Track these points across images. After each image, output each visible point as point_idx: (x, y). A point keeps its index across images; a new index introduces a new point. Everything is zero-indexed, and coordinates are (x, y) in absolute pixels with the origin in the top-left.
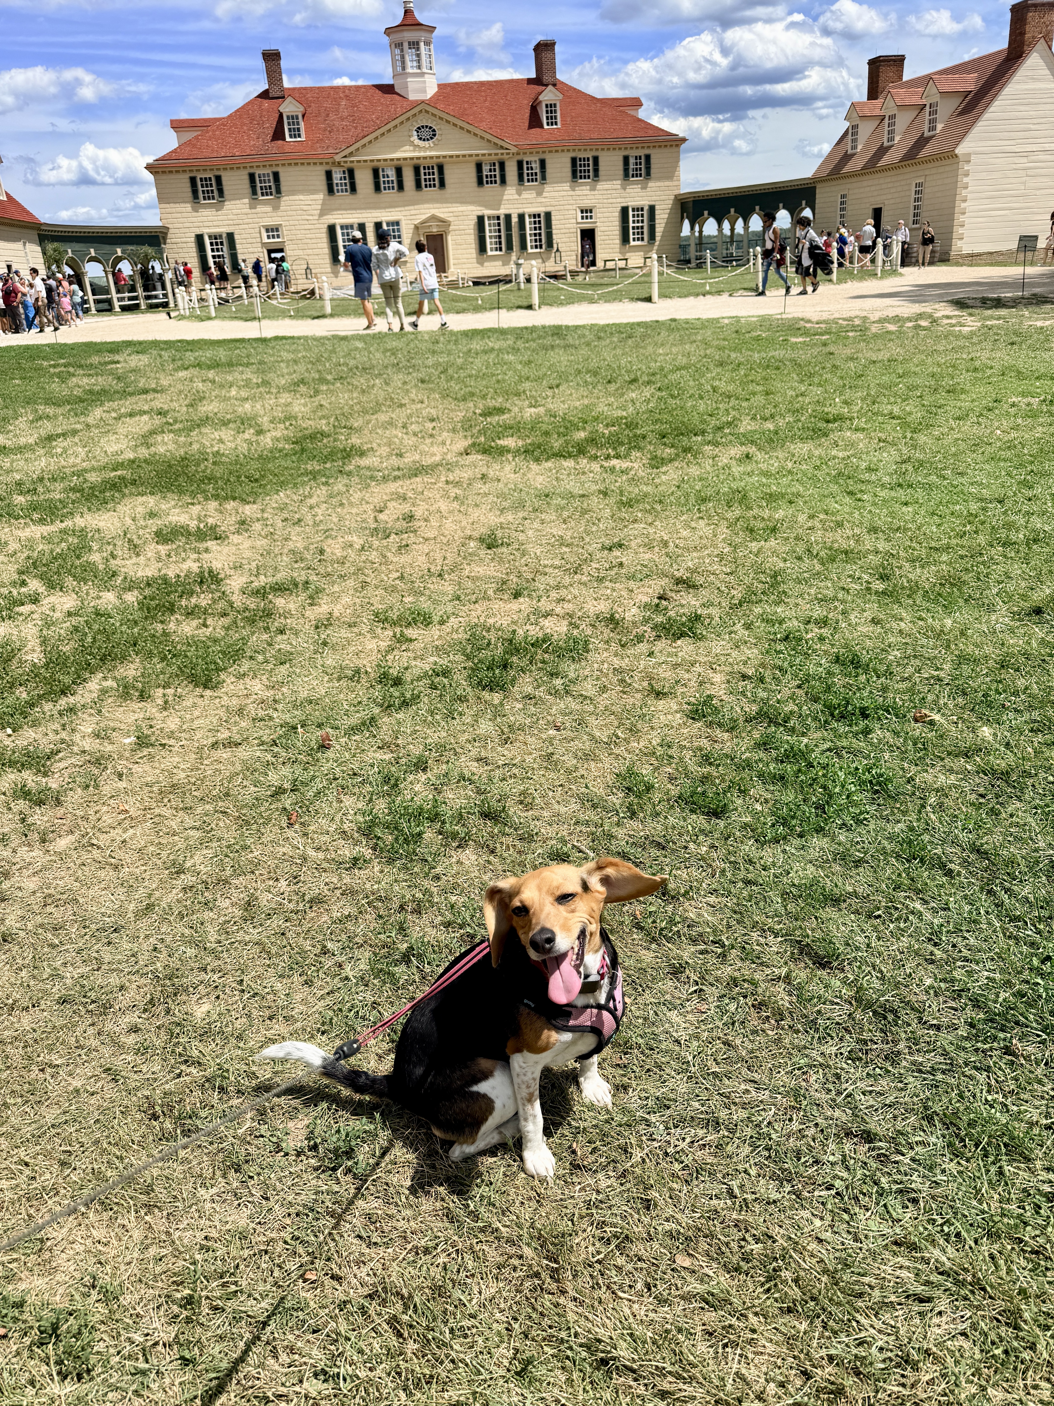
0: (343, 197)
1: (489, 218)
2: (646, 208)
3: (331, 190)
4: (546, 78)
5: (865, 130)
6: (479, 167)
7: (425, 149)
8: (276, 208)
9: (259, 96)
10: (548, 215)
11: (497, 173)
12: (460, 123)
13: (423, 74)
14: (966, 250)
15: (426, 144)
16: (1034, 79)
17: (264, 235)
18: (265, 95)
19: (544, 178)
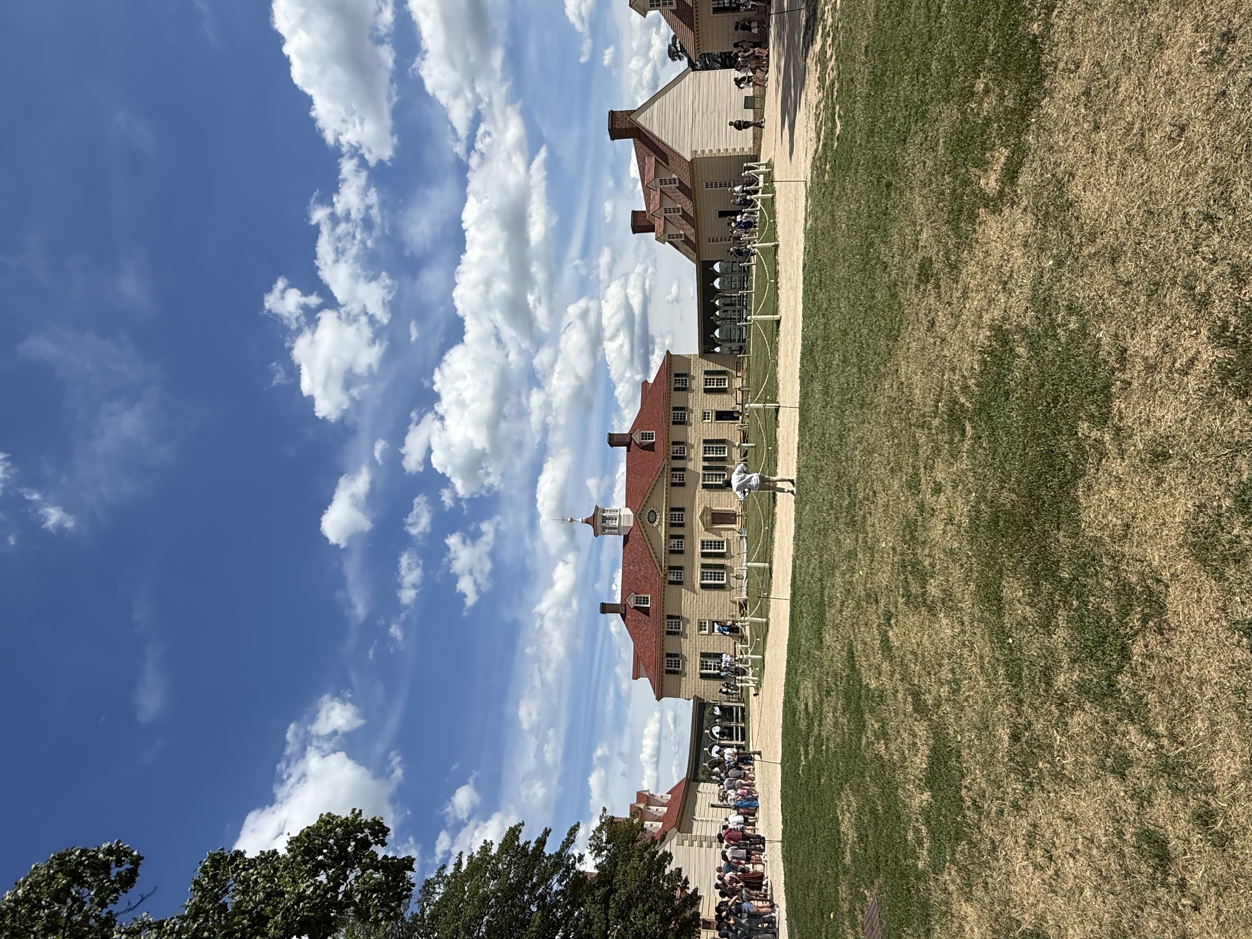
0: (685, 577)
1: (704, 481)
2: (706, 377)
3: (680, 583)
4: (628, 440)
5: (672, 230)
6: (674, 485)
7: (661, 518)
8: (688, 621)
9: (624, 620)
10: (705, 441)
11: (678, 473)
12: (648, 495)
13: (620, 516)
14: (751, 144)
15: (658, 517)
16: (652, 118)
17: (703, 632)
18: (624, 617)
19: (683, 443)
